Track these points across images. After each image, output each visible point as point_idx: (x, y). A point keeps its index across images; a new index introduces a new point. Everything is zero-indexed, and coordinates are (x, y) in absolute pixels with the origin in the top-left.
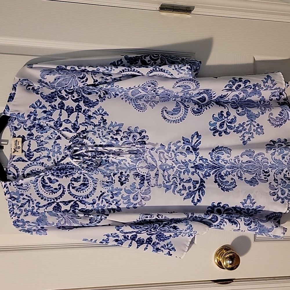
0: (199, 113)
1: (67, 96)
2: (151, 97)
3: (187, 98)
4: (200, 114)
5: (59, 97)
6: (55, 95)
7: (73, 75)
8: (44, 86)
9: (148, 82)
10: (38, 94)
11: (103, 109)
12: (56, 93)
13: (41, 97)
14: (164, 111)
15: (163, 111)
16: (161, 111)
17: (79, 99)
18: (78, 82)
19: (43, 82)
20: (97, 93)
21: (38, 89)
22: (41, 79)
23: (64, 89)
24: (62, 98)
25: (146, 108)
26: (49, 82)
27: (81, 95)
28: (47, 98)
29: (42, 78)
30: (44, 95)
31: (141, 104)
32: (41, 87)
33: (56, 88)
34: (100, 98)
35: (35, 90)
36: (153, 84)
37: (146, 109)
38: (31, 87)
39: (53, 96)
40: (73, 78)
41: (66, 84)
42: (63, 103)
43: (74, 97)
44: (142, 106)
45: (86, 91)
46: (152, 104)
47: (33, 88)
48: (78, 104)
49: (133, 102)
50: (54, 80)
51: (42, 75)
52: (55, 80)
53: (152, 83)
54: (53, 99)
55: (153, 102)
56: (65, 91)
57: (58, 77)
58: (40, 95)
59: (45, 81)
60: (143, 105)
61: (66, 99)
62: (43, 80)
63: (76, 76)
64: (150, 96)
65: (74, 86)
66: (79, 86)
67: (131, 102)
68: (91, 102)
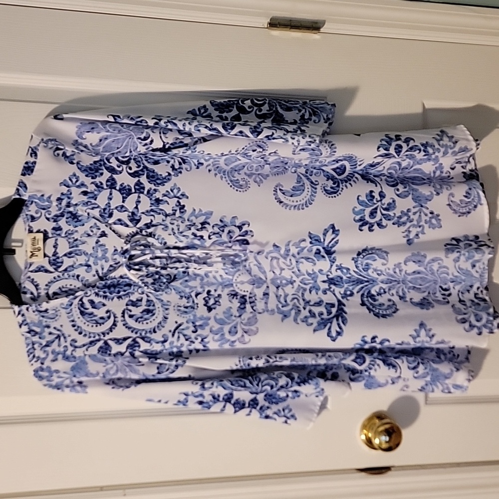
0: (335, 193)
1: (119, 167)
2: (256, 167)
3: (315, 168)
4: (336, 195)
5: (107, 169)
6: (101, 165)
7: (129, 134)
8: (82, 151)
9: (251, 144)
10: (72, 163)
11: (179, 188)
12: (102, 163)
13: (79, 168)
14: (278, 191)
15: (277, 189)
16: (274, 191)
17: (141, 172)
18: (137, 145)
19: (81, 144)
20: (168, 162)
21: (73, 155)
22: (77, 138)
23: (115, 155)
24: (112, 170)
25: (249, 185)
26: (91, 144)
27: (142, 165)
28: (87, 171)
29: (79, 137)
30: (83, 166)
31: (240, 179)
32: (78, 153)
33: (101, 155)
34: (173, 170)
35: (67, 157)
36: (260, 147)
37: (249, 187)
38: (61, 152)
39: (97, 167)
40: (130, 138)
41: (118, 148)
42: (113, 179)
43: (130, 168)
44: (241, 183)
45: (150, 158)
46: (258, 179)
47: (64, 154)
48: (139, 181)
49: (226, 176)
50: (99, 141)
51: (79, 132)
52: (101, 140)
53: (258, 145)
54: (97, 171)
55: (260, 176)
56: (117, 159)
57: (105, 137)
58: (77, 165)
59: (84, 142)
60: (243, 181)
61: (118, 173)
62: (80, 141)
63: (133, 136)
64: (255, 165)
65: (131, 152)
66: (140, 151)
67: (224, 176)
68: (159, 177)
